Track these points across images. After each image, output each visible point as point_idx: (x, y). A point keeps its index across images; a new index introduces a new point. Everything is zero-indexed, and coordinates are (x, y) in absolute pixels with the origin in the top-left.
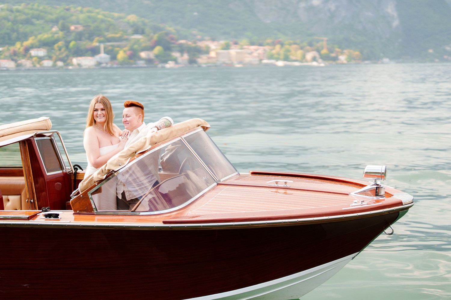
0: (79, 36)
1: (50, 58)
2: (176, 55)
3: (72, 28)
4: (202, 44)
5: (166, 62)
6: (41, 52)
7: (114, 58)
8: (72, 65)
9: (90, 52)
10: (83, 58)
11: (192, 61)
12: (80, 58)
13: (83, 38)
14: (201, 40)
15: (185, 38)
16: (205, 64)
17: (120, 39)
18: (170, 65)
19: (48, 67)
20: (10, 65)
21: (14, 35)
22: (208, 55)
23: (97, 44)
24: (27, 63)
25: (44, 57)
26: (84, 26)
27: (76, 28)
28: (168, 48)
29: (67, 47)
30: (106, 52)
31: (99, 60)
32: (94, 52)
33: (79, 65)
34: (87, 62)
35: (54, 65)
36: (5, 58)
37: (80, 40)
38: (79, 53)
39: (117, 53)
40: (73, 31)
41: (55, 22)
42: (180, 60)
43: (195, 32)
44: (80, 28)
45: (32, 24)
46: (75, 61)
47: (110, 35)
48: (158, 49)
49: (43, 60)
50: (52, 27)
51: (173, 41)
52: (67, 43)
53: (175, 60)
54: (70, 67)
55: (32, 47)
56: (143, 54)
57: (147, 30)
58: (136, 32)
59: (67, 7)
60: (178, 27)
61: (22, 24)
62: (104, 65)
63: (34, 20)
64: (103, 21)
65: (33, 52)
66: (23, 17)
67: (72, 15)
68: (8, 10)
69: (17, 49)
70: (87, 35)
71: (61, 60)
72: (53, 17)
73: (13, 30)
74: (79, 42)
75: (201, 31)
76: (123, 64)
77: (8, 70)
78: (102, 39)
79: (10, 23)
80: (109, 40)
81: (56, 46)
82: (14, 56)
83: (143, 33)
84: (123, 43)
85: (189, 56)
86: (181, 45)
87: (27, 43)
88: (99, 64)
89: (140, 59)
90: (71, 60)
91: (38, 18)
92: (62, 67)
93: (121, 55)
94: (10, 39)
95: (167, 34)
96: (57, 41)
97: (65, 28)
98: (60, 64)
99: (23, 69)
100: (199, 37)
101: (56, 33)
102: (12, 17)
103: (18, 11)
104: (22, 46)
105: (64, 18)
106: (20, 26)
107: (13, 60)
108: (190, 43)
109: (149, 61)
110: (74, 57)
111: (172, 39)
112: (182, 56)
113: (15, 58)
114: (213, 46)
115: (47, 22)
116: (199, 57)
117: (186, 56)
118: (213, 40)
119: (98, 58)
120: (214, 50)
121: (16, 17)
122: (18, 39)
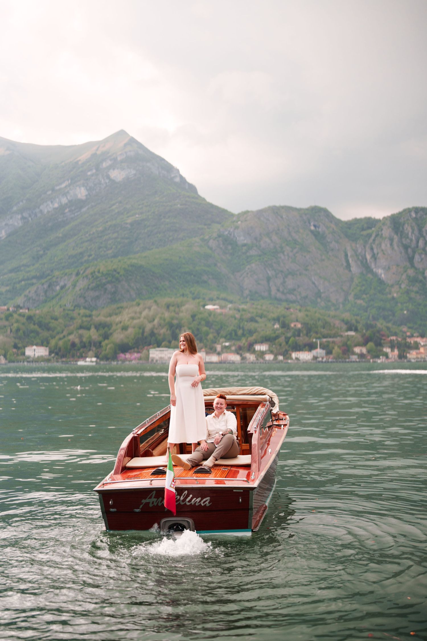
0: (298, 333)
1: (271, 352)
2: (388, 350)
3: (292, 325)
4: (412, 341)
5: (378, 357)
6: (263, 347)
7: (329, 352)
8: (292, 359)
9: (307, 347)
10: (301, 352)
11: (402, 356)
12: (298, 353)
13: (301, 335)
14: (412, 336)
15: (396, 334)
16: (414, 359)
17: (335, 336)
18: (381, 360)
19: (269, 360)
20: (235, 358)
21: (240, 332)
22: (418, 351)
23: (314, 340)
24: (251, 357)
25: (266, 351)
26: (302, 324)
27: (295, 326)
28: (379, 344)
29: (287, 343)
30: (323, 347)
31: (315, 354)
32: (311, 347)
33: (297, 359)
34: (305, 356)
35: (275, 358)
36: (232, 352)
37: (299, 335)
38: (298, 348)
39: (333, 348)
40: (293, 328)
41: (277, 320)
42: (390, 355)
43: (405, 329)
44: (299, 326)
45: (256, 322)
46: (294, 355)
47: (325, 331)
48: (371, 344)
49: (265, 354)
50: (274, 325)
51: (384, 338)
52: (287, 340)
53: (386, 355)
54: (289, 361)
55: (256, 342)
56: (357, 350)
57: (359, 326)
58: (350, 329)
59: (287, 306)
60: (390, 325)
61: (247, 322)
62: (320, 359)
63: (258, 319)
64: (319, 319)
65: (258, 347)
66: (249, 315)
67: (291, 314)
68: (235, 309)
69: (242, 345)
70: (305, 332)
71: (281, 354)
72: (275, 315)
73: (240, 328)
74: (297, 338)
75: (409, 328)
76: (337, 359)
77: (233, 363)
78: (319, 335)
79: (236, 321)
80: (324, 337)
81: (277, 341)
82: (239, 351)
83: (356, 330)
84: (338, 340)
85: (399, 351)
86: (391, 341)
87: (251, 339)
88: (315, 358)
89: (354, 353)
90: (291, 355)
91: (261, 317)
92: (281, 361)
93: (336, 350)
94: (236, 334)
95: (378, 332)
96: (277, 337)
97: (285, 325)
98: (281, 358)
99: (247, 362)
100: (408, 334)
101: (277, 329)
102: (238, 316)
103: (244, 310)
104: (246, 341)
105: (284, 317)
106: (246, 323)
107: (238, 354)
108: (400, 339)
109: (361, 356)
110: (293, 352)
111: (383, 335)
112: (392, 350)
113: (241, 352)
114: (422, 342)
115: (269, 320)
116: (409, 353)
117: (396, 352)
118: (422, 336)
119: (314, 352)
120: (422, 346)
121: (242, 315)
122: (243, 335)
